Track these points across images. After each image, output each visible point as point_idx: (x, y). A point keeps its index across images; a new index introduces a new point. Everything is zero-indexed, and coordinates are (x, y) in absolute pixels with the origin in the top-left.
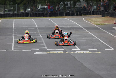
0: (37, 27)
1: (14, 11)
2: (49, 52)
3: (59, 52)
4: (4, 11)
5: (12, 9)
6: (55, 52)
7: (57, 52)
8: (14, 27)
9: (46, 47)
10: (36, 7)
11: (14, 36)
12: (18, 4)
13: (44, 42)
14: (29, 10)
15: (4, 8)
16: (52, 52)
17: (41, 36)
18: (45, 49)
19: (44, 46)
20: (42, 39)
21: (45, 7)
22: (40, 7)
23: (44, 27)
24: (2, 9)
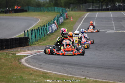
0: (112, 17)
1: (99, 7)
2: (115, 32)
3: (122, 31)
4: (93, 7)
5: (98, 5)
6: (119, 32)
7: (121, 32)
8: (96, 17)
9: (115, 29)
10: (115, 4)
11: (95, 22)
12: (102, 2)
13: (114, 26)
14: (110, 6)
15: (93, 5)
16: (117, 32)
17: (113, 22)
18: (114, 30)
19: (113, 28)
20: (114, 24)
21: (121, 4)
22: (117, 4)
23: (117, 16)
24: (91, 6)
